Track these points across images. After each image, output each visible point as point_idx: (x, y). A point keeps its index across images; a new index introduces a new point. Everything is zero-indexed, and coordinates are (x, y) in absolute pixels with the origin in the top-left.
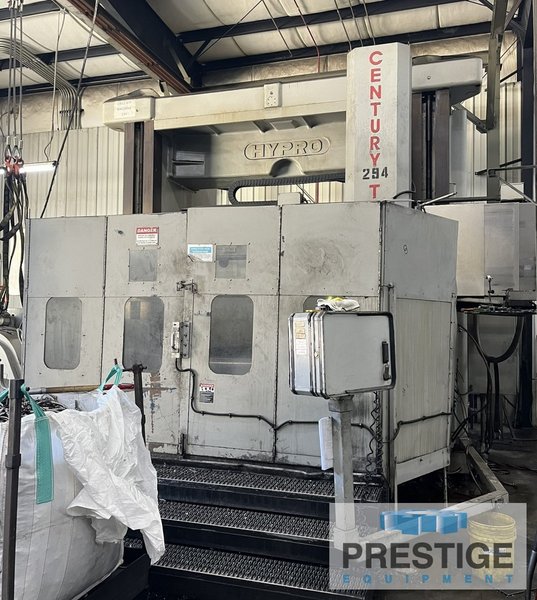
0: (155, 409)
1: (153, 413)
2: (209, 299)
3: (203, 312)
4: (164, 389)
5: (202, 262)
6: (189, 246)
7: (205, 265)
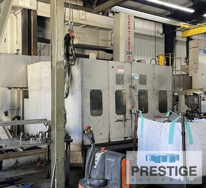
0: (125, 126)
1: (125, 128)
2: (138, 91)
3: (136, 95)
4: (127, 120)
5: (136, 79)
6: (132, 74)
7: (136, 80)
